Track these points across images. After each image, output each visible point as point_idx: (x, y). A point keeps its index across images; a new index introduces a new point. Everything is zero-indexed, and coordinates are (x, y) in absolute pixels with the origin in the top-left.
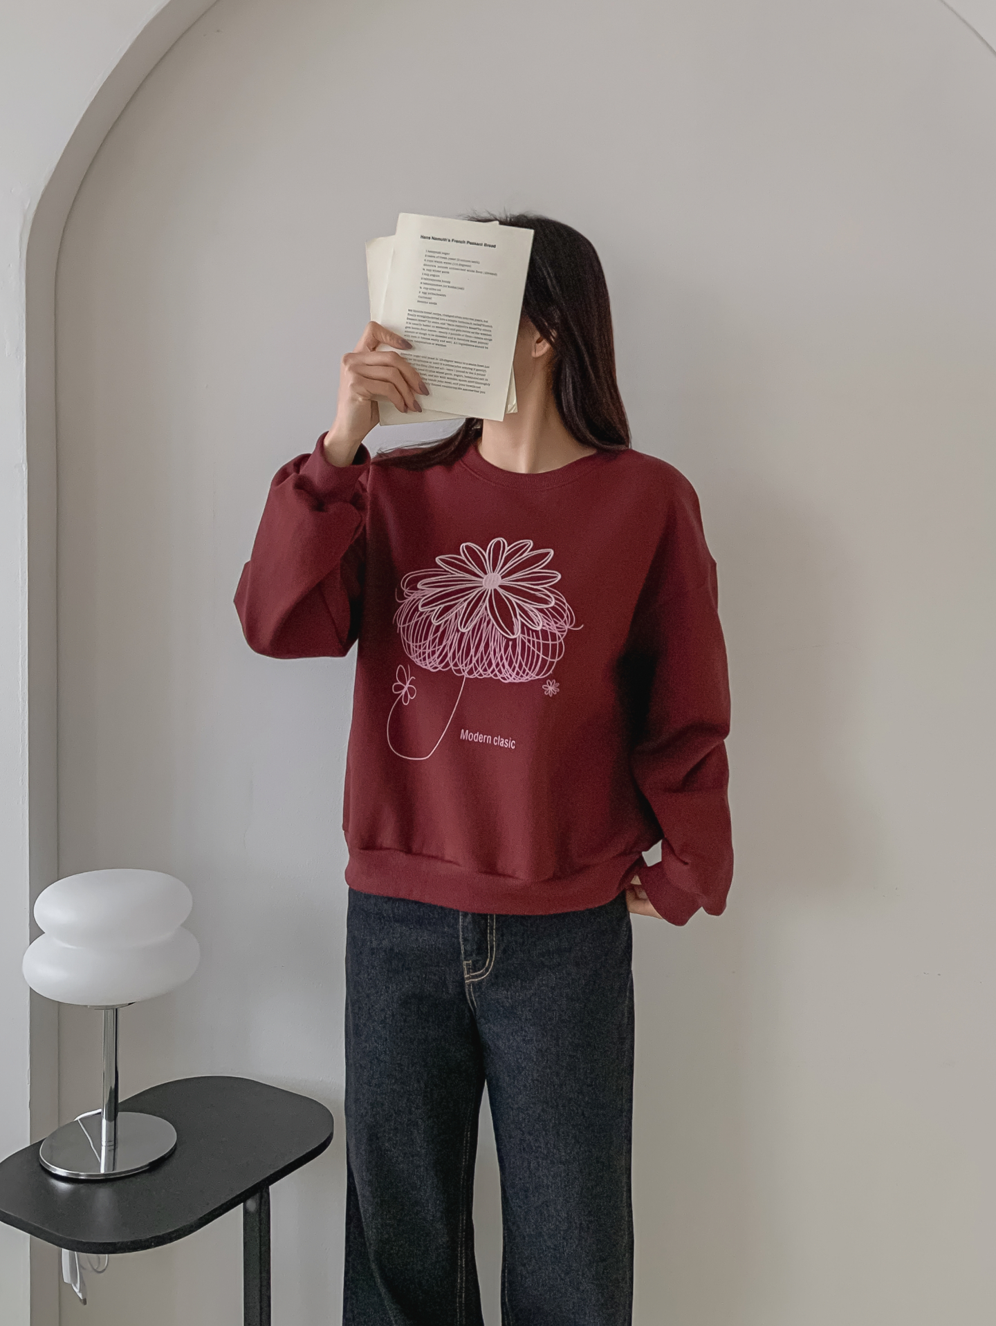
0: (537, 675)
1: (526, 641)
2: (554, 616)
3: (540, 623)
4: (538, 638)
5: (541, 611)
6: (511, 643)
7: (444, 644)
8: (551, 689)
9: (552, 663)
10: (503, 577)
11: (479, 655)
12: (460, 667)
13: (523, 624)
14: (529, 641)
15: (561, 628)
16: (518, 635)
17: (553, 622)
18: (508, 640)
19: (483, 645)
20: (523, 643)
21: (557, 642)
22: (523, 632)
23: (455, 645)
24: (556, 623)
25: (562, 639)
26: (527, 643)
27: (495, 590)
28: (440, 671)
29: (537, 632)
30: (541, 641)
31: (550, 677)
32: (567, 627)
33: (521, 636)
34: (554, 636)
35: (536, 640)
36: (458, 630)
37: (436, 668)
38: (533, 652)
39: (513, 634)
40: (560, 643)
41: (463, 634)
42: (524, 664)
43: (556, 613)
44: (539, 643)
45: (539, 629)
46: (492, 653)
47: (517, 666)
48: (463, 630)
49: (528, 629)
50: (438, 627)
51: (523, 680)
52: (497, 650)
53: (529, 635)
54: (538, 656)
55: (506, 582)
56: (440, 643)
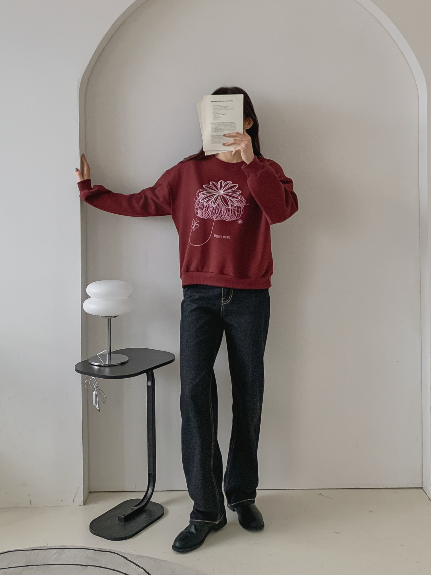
0: (236, 218)
1: (232, 209)
2: (240, 202)
3: (236, 204)
4: (236, 208)
5: (236, 200)
6: (228, 210)
7: (208, 210)
8: (240, 222)
9: (240, 215)
10: (224, 191)
11: (219, 213)
12: (213, 217)
13: (231, 205)
14: (233, 209)
15: (242, 205)
16: (230, 207)
17: (240, 204)
18: (227, 209)
19: (220, 210)
20: (232, 210)
21: (241, 209)
22: (231, 206)
23: (212, 210)
24: (241, 204)
25: (243, 208)
26: (233, 210)
27: (222, 195)
28: (208, 219)
29: (235, 206)
30: (237, 209)
31: (240, 219)
32: (244, 205)
33: (231, 207)
34: (240, 208)
35: (235, 209)
36: (212, 207)
37: (206, 218)
38: (235, 212)
39: (228, 207)
40: (242, 210)
41: (214, 208)
42: (232, 215)
43: (241, 201)
44: (236, 210)
45: (236, 205)
46: (222, 212)
47: (230, 216)
48: (214, 206)
49: (233, 206)
50: (206, 206)
51: (232, 220)
52: (224, 212)
53: (233, 207)
54: (236, 213)
55: (224, 193)
56: (207, 210)
